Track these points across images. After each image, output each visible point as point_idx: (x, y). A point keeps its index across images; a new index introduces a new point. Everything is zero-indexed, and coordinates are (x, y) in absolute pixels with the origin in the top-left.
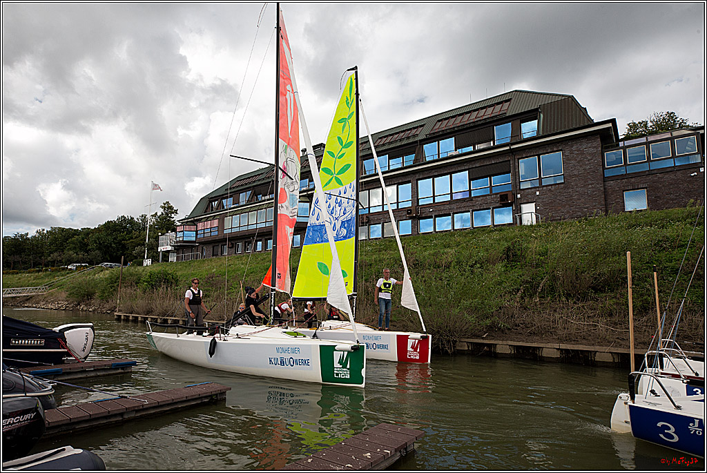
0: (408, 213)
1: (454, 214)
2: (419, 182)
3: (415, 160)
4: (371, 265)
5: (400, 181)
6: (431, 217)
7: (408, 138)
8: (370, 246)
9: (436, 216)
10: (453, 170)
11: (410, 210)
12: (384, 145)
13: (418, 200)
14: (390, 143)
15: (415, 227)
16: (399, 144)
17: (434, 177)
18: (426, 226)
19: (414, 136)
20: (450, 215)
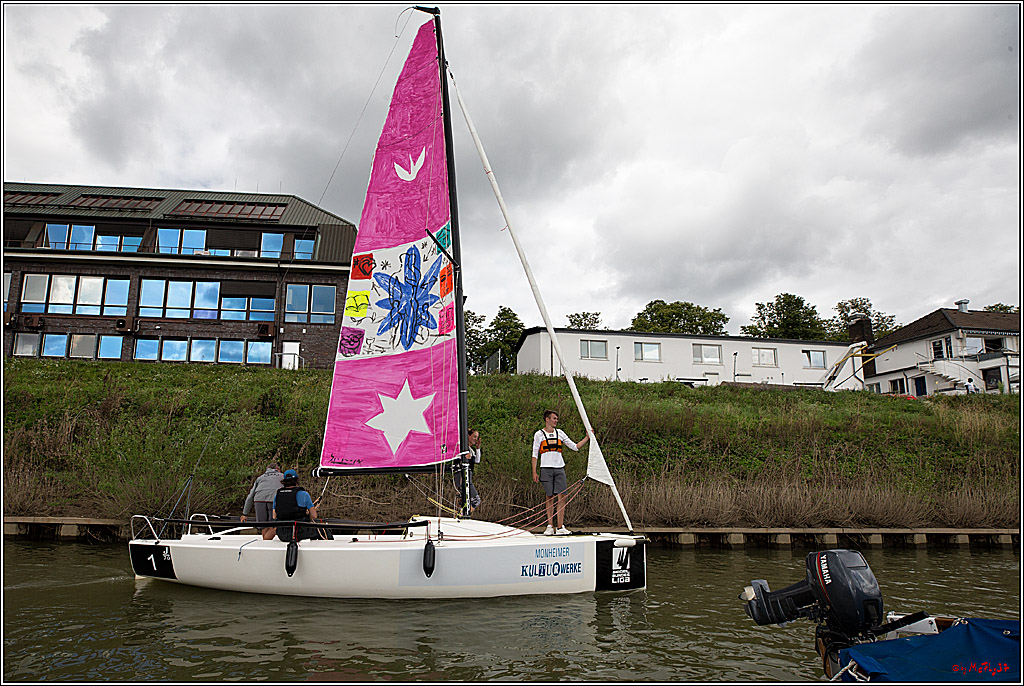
0: (119, 326)
1: (192, 339)
2: (143, 281)
3: (142, 247)
4: (39, 401)
5: (111, 273)
6: (156, 338)
7: (135, 210)
8: (42, 368)
9: (164, 338)
10: (198, 276)
11: (123, 322)
12: (89, 208)
13: (138, 308)
14: (101, 209)
15: (129, 349)
16: (117, 215)
17: (168, 280)
18: (146, 350)
19: (144, 210)
20: (186, 339)
